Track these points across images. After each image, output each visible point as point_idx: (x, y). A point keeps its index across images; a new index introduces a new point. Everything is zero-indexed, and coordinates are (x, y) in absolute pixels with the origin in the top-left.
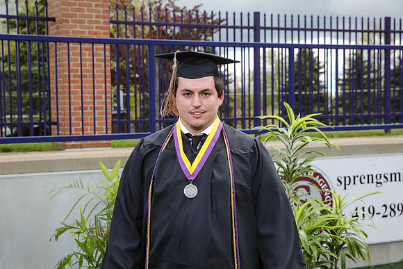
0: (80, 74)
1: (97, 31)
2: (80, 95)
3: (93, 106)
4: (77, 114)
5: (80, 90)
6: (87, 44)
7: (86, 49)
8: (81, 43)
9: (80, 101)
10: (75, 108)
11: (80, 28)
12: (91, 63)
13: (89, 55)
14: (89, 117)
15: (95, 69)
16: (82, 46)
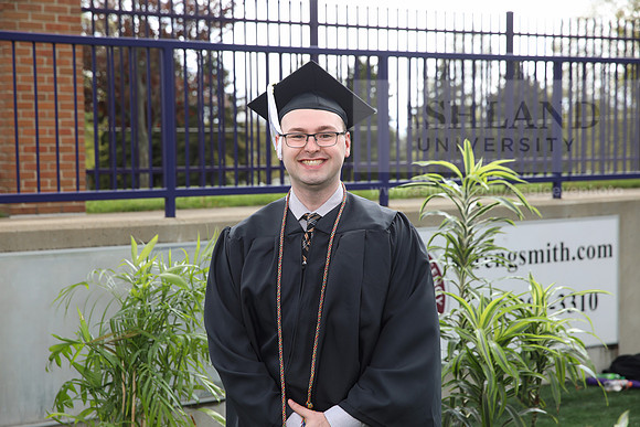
0: (33, 93)
1: (61, 23)
2: (34, 128)
3: (54, 145)
4: (30, 159)
5: (34, 120)
6: (44, 45)
7: (44, 53)
8: (34, 43)
9: (34, 138)
10: (26, 150)
11: (33, 18)
12: (52, 75)
13: (48, 63)
14: (49, 164)
15: (58, 86)
16: (37, 49)
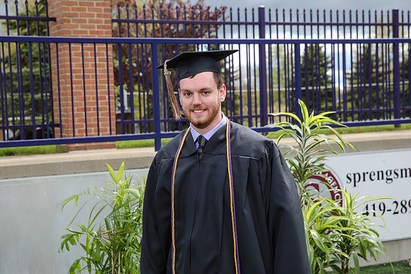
0: (82, 74)
1: (99, 30)
2: (83, 96)
3: (96, 106)
4: (81, 115)
5: (83, 91)
6: (89, 44)
8: (82, 43)
9: (83, 102)
10: (78, 110)
11: (81, 28)
12: (94, 63)
13: (91, 55)
14: (92, 118)
15: (97, 69)
16: (84, 46)
